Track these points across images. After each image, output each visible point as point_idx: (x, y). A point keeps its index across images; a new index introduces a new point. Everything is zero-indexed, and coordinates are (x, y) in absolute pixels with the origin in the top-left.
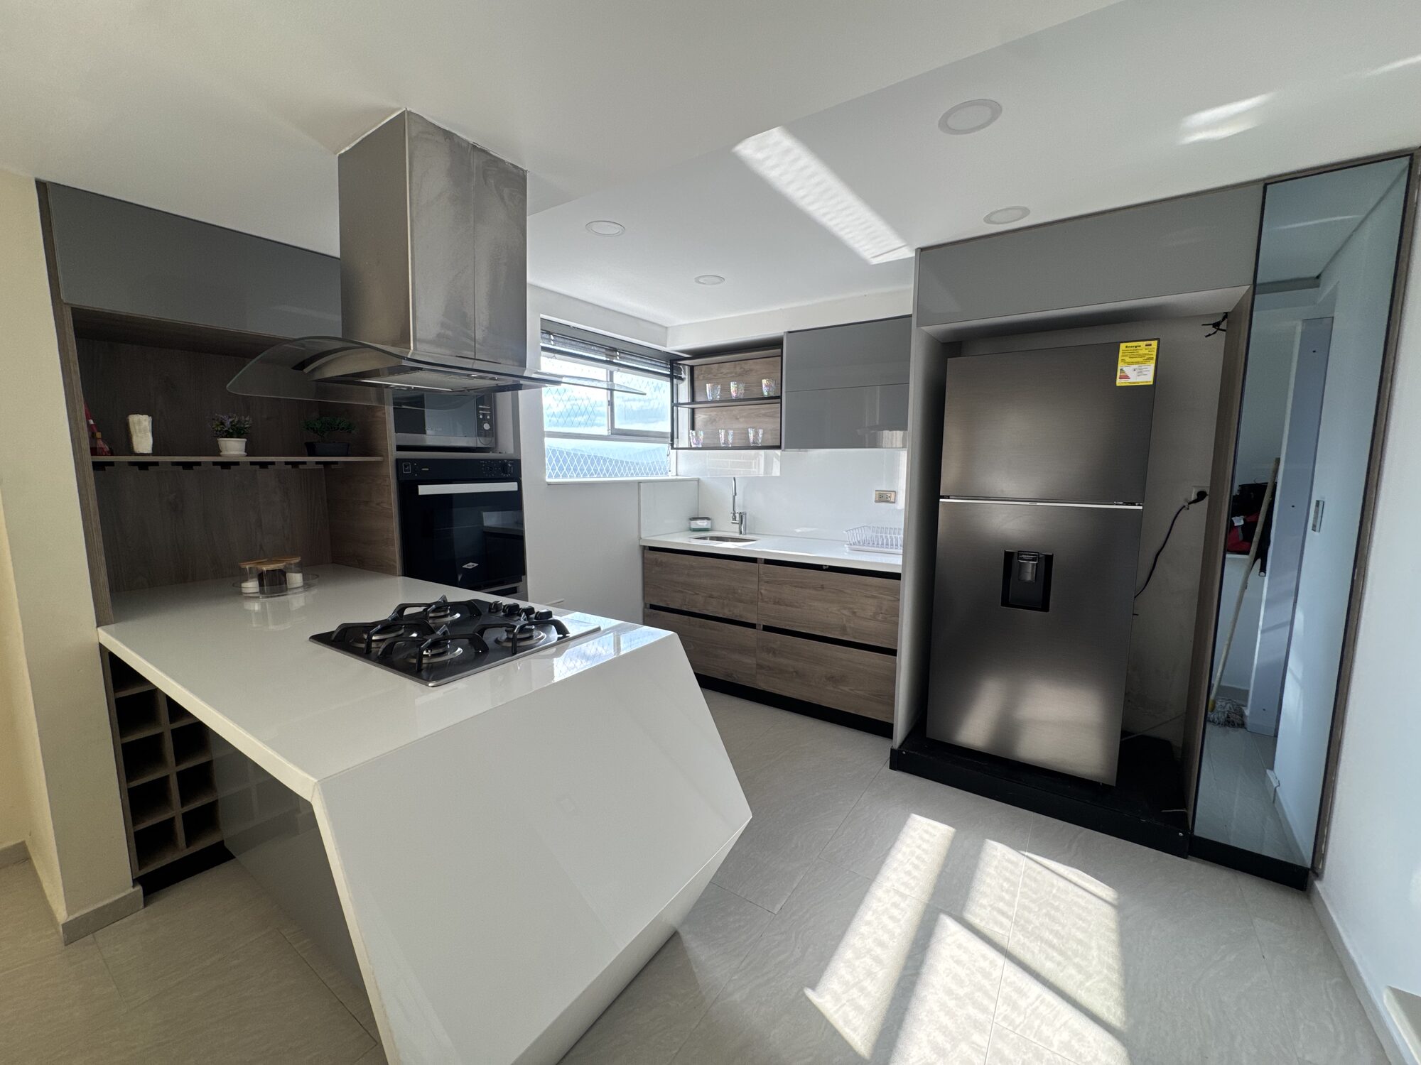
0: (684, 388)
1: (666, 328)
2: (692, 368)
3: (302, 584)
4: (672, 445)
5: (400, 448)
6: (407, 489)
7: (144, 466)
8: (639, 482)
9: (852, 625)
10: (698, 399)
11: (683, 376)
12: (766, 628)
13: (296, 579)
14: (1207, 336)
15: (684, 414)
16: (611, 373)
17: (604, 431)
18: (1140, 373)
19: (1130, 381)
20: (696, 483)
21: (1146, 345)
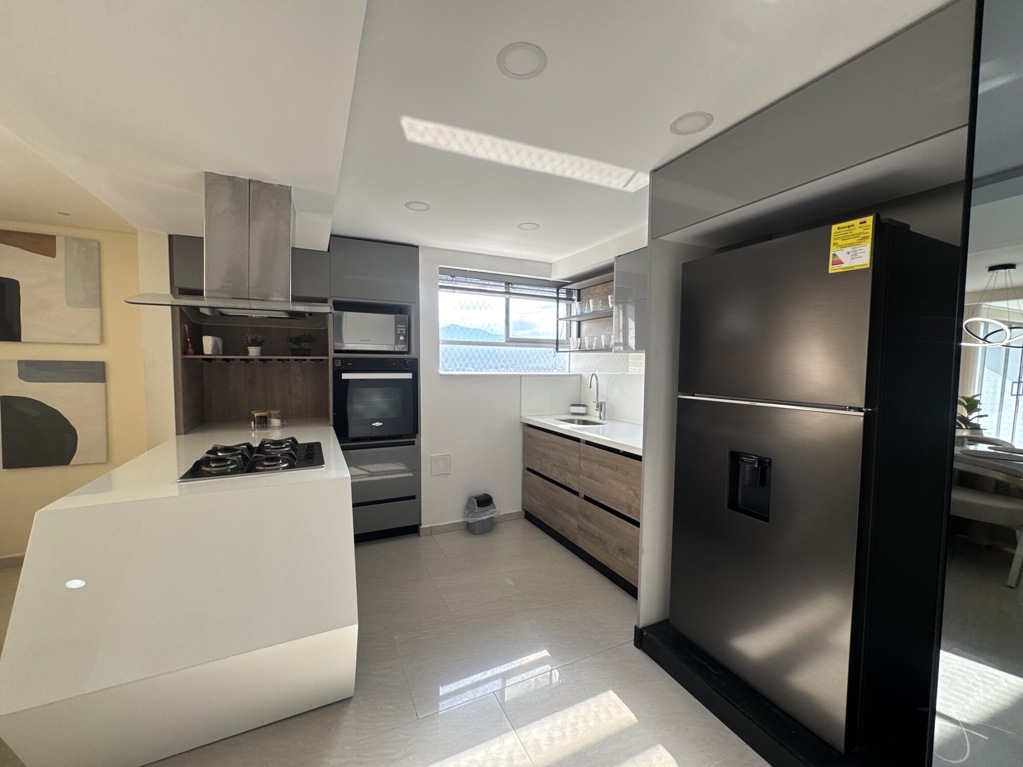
2: (579, 291)
4: (558, 349)
5: (336, 351)
6: (340, 373)
7: (209, 360)
8: (521, 376)
9: (635, 505)
11: (573, 297)
12: (587, 498)
13: (276, 422)
16: (508, 299)
18: (855, 256)
19: (843, 266)
20: (580, 377)
21: (861, 223)
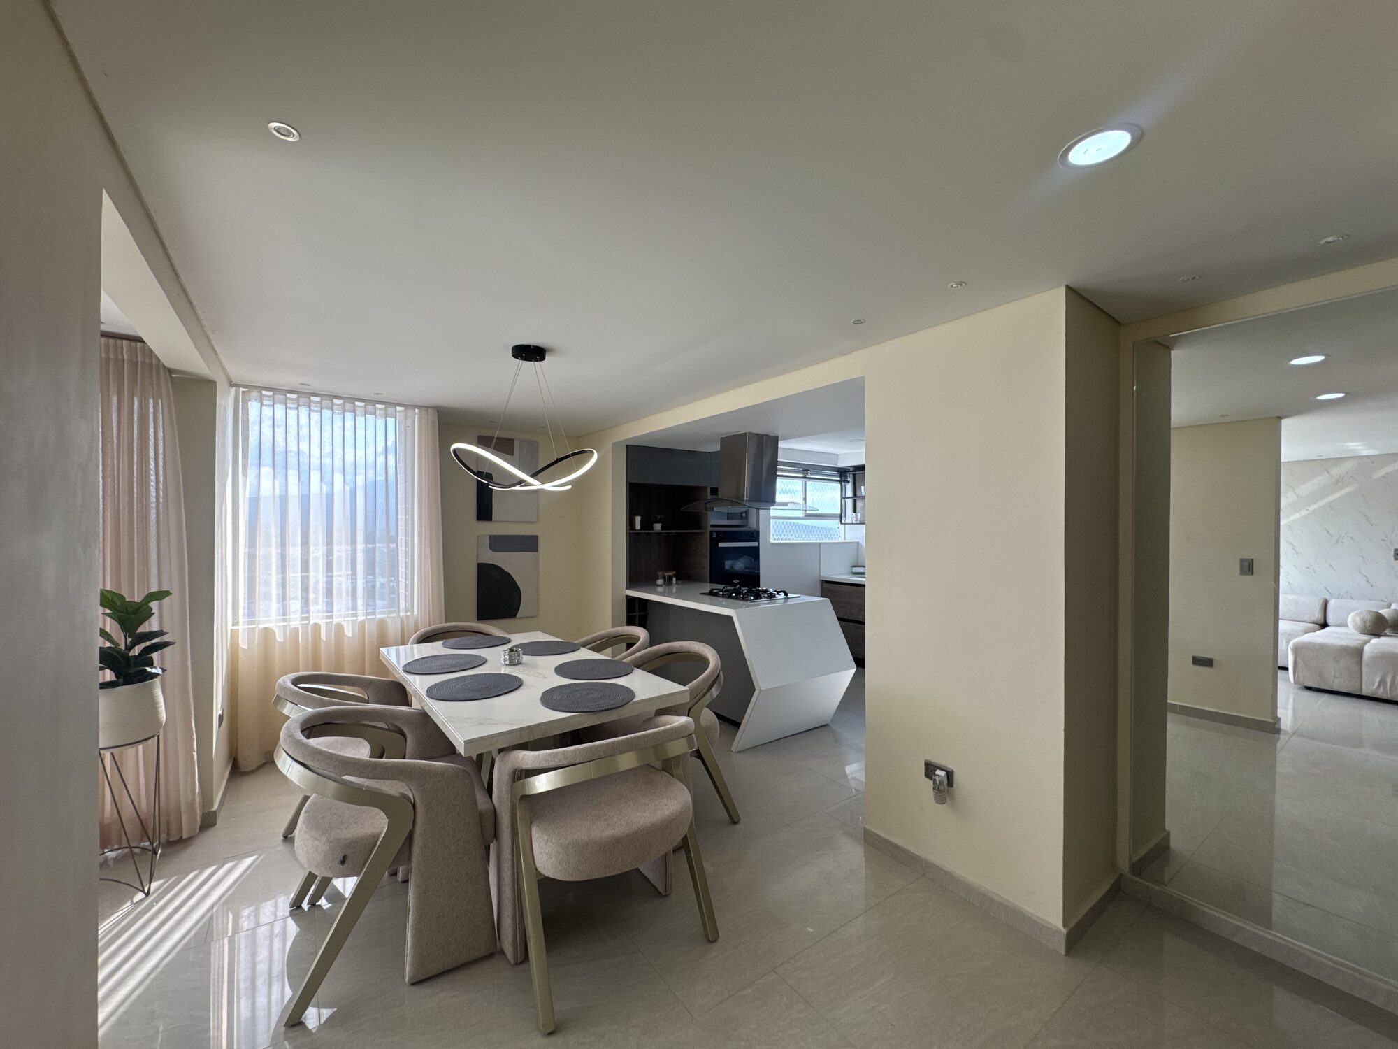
0: (849, 487)
1: (838, 455)
2: (853, 476)
4: (841, 521)
5: (712, 526)
6: (714, 543)
7: (638, 534)
8: (820, 544)
10: (858, 494)
11: (849, 479)
15: (849, 503)
16: (805, 483)
17: (801, 514)
20: (854, 544)
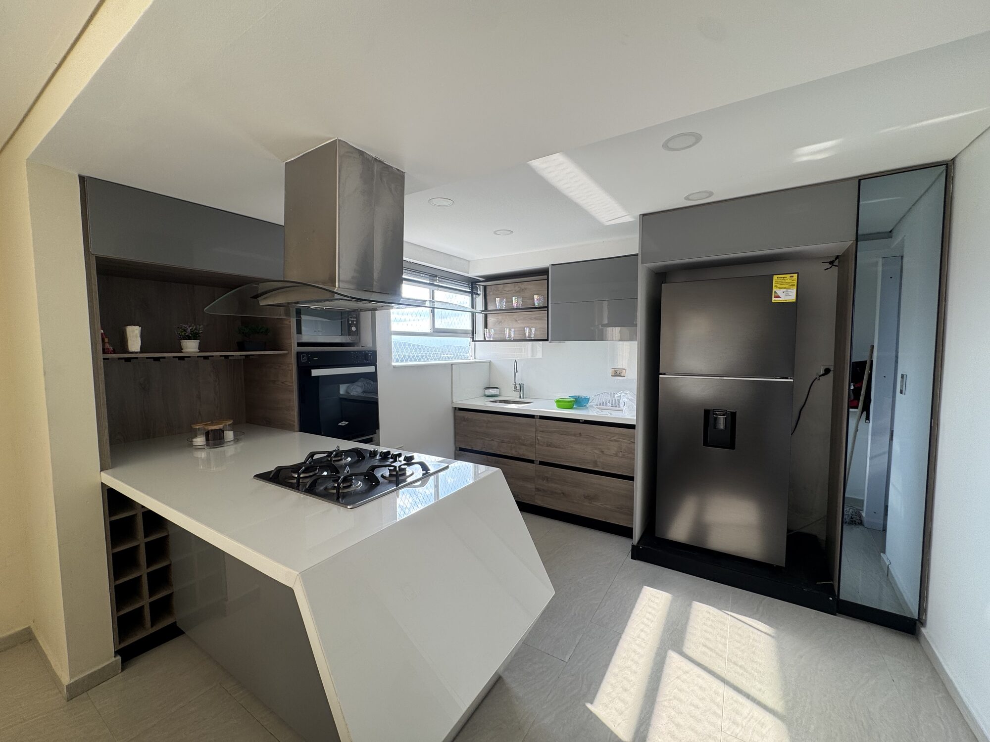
0: (480, 300)
1: (469, 261)
2: (485, 287)
3: (233, 439)
4: (473, 338)
5: (300, 344)
6: (304, 371)
7: (128, 360)
8: (452, 364)
9: (601, 460)
10: (490, 307)
11: (479, 292)
12: (542, 463)
13: (229, 435)
14: (825, 270)
15: (480, 318)
16: (433, 291)
17: (427, 329)
18: (787, 294)
19: (781, 299)
20: (489, 363)
21: (790, 277)
